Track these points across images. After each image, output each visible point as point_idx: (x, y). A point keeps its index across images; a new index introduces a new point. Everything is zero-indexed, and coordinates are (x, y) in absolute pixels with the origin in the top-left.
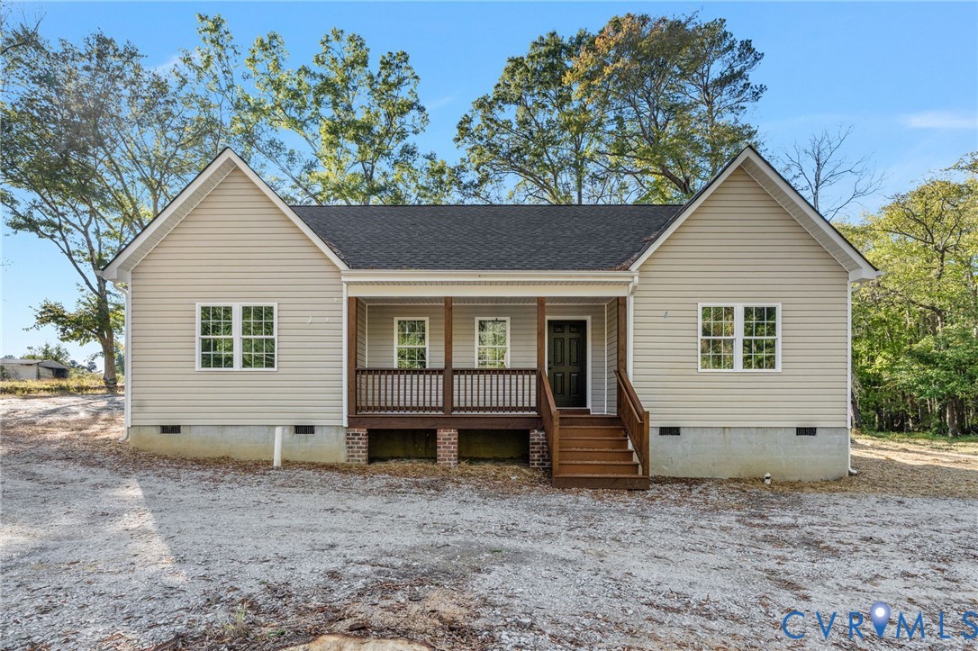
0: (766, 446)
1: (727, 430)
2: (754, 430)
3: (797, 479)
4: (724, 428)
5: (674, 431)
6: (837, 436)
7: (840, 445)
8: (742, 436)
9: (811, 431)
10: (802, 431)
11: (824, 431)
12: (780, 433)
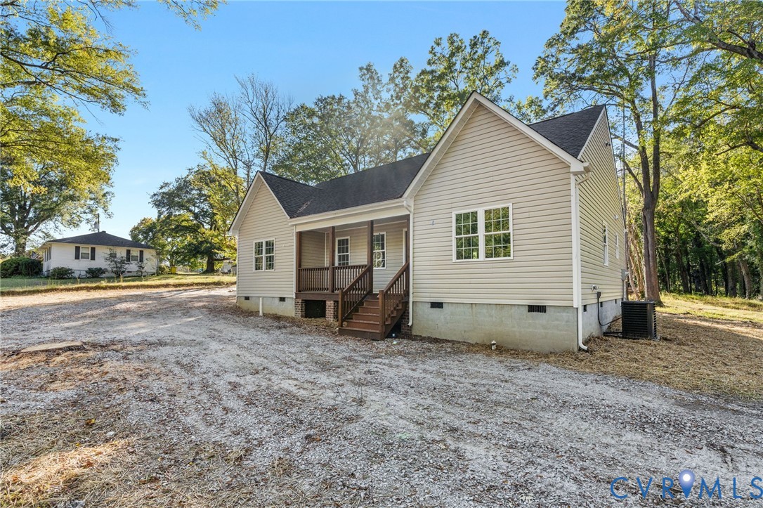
0: (503, 319)
1: (474, 305)
2: (494, 306)
3: (529, 349)
4: (472, 304)
5: (437, 305)
6: (564, 314)
7: (567, 322)
8: (485, 311)
9: (541, 309)
10: (532, 308)
11: (552, 309)
12: (514, 309)
